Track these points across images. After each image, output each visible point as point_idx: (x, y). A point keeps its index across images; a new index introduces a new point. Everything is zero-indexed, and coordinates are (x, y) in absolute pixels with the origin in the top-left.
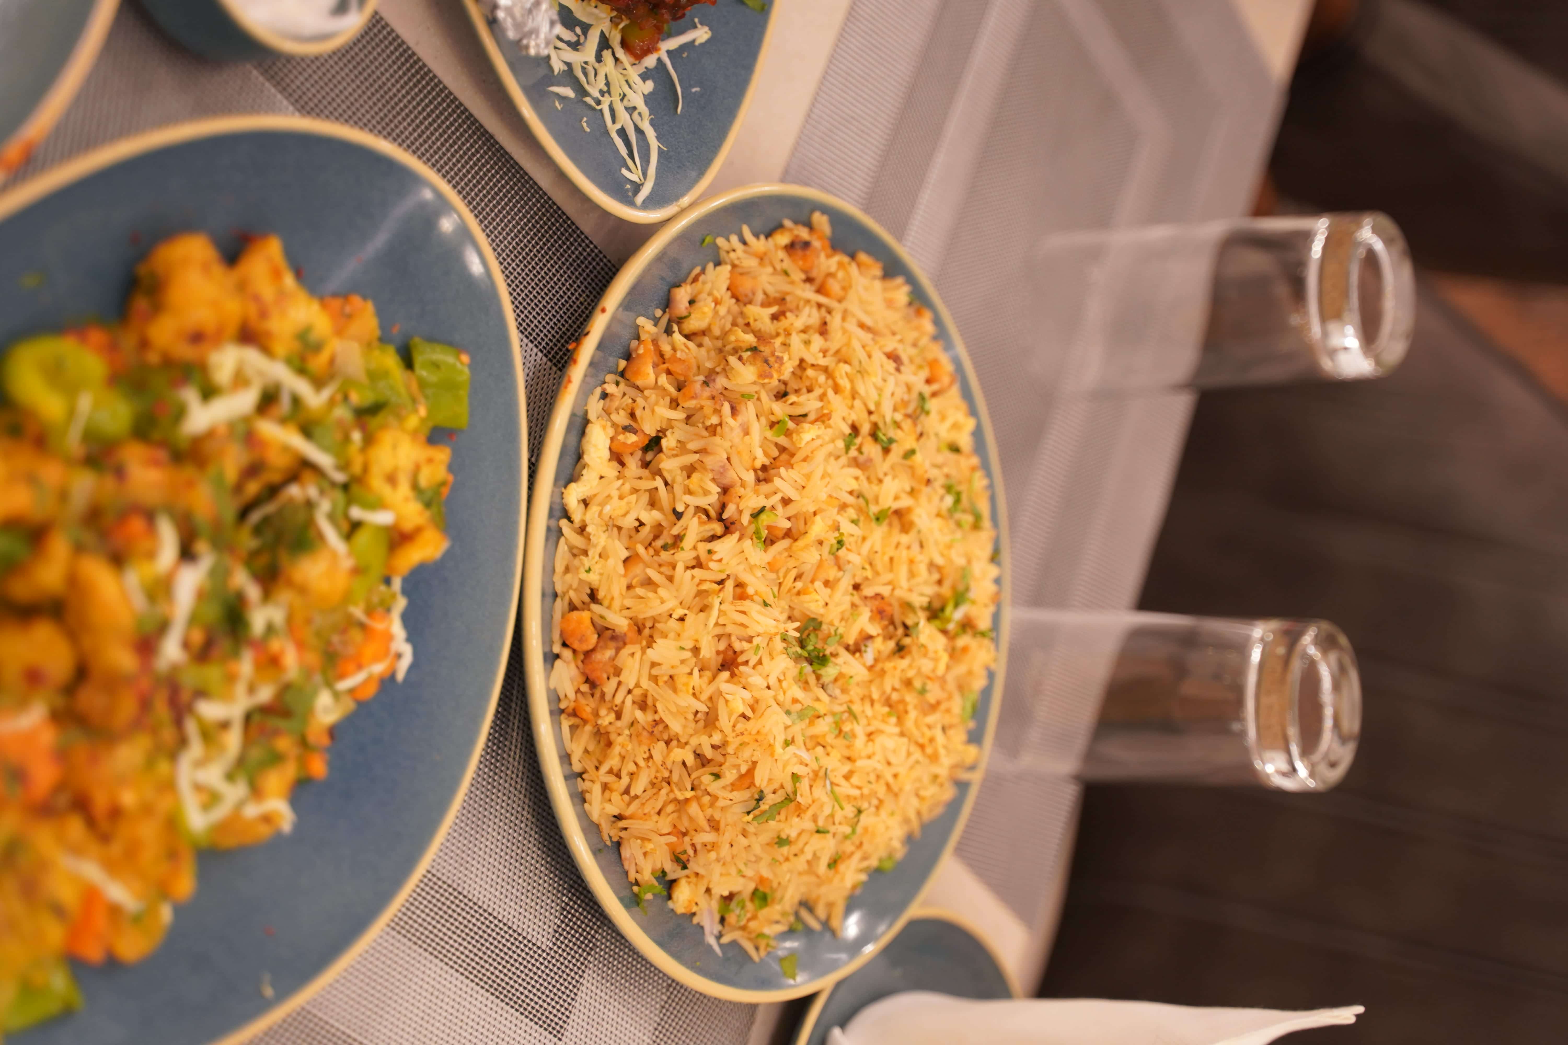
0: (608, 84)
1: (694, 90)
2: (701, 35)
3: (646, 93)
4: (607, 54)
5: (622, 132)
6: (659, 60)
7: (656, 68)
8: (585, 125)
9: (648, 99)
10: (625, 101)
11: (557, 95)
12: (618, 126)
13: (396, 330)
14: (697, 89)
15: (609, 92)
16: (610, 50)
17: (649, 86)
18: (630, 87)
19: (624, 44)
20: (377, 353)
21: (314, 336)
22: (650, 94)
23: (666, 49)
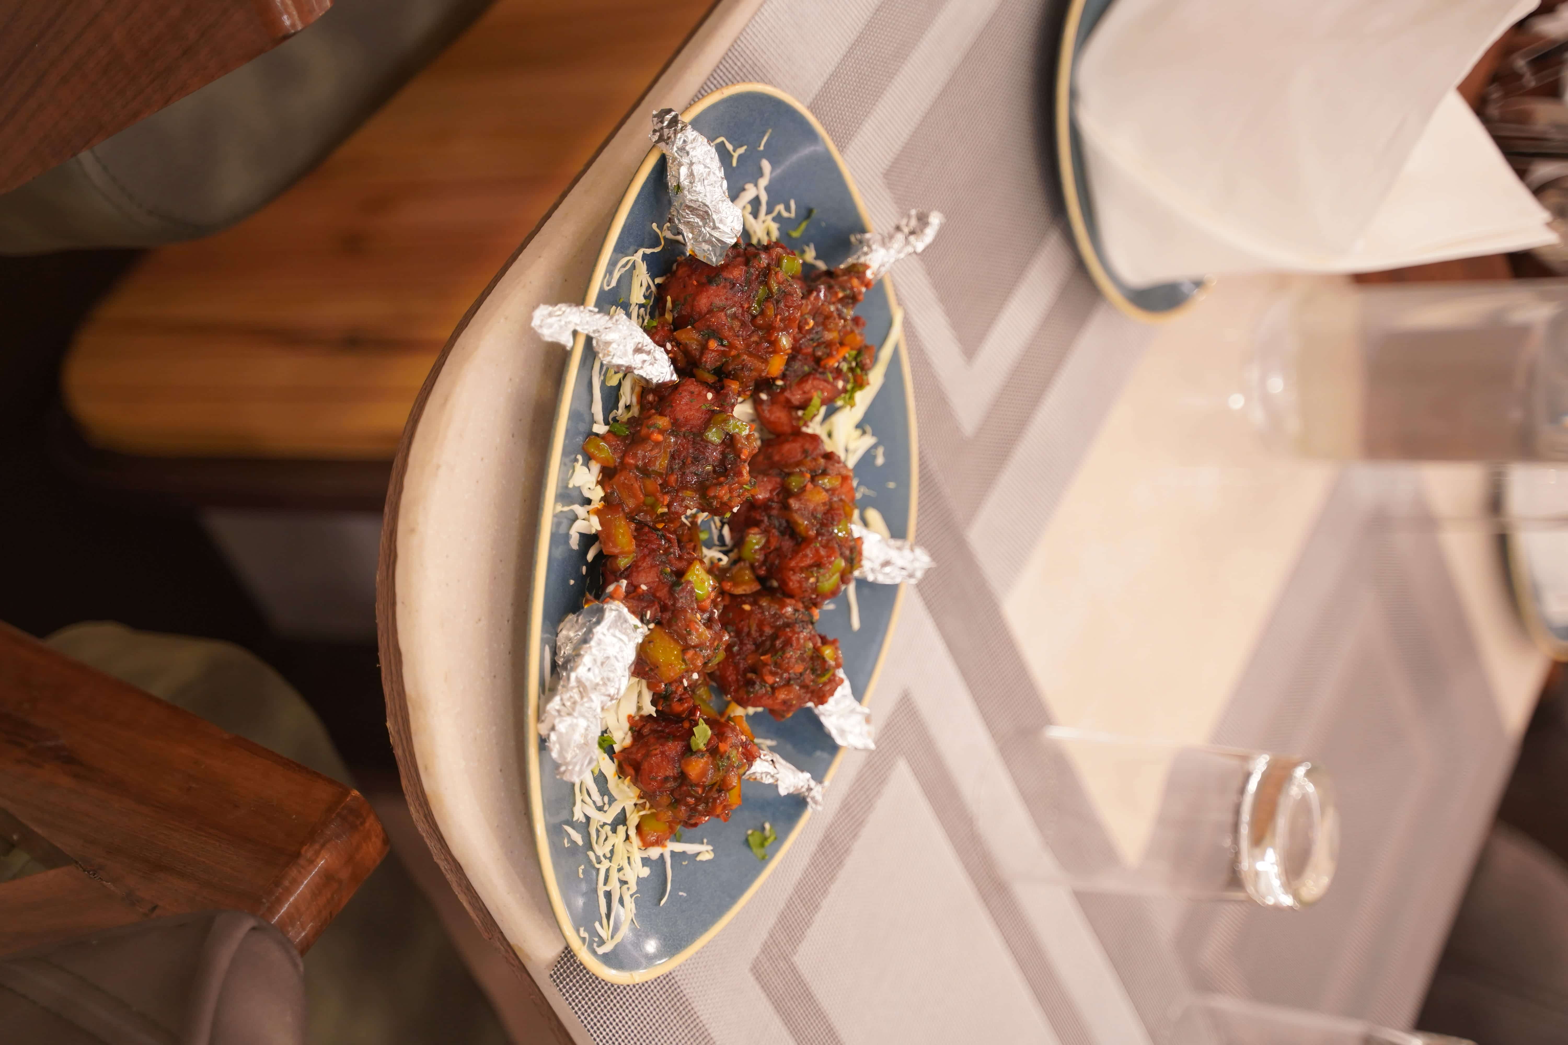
0: (612, 852)
1: (681, 893)
2: (705, 852)
3: (641, 876)
4: (621, 829)
5: (608, 895)
6: (662, 855)
7: (656, 861)
8: (581, 871)
9: (640, 881)
10: (621, 873)
11: (569, 835)
12: (607, 888)
14: (685, 895)
15: (610, 859)
16: (625, 827)
17: (645, 872)
18: (629, 863)
19: (638, 828)
22: (643, 878)
23: (672, 849)
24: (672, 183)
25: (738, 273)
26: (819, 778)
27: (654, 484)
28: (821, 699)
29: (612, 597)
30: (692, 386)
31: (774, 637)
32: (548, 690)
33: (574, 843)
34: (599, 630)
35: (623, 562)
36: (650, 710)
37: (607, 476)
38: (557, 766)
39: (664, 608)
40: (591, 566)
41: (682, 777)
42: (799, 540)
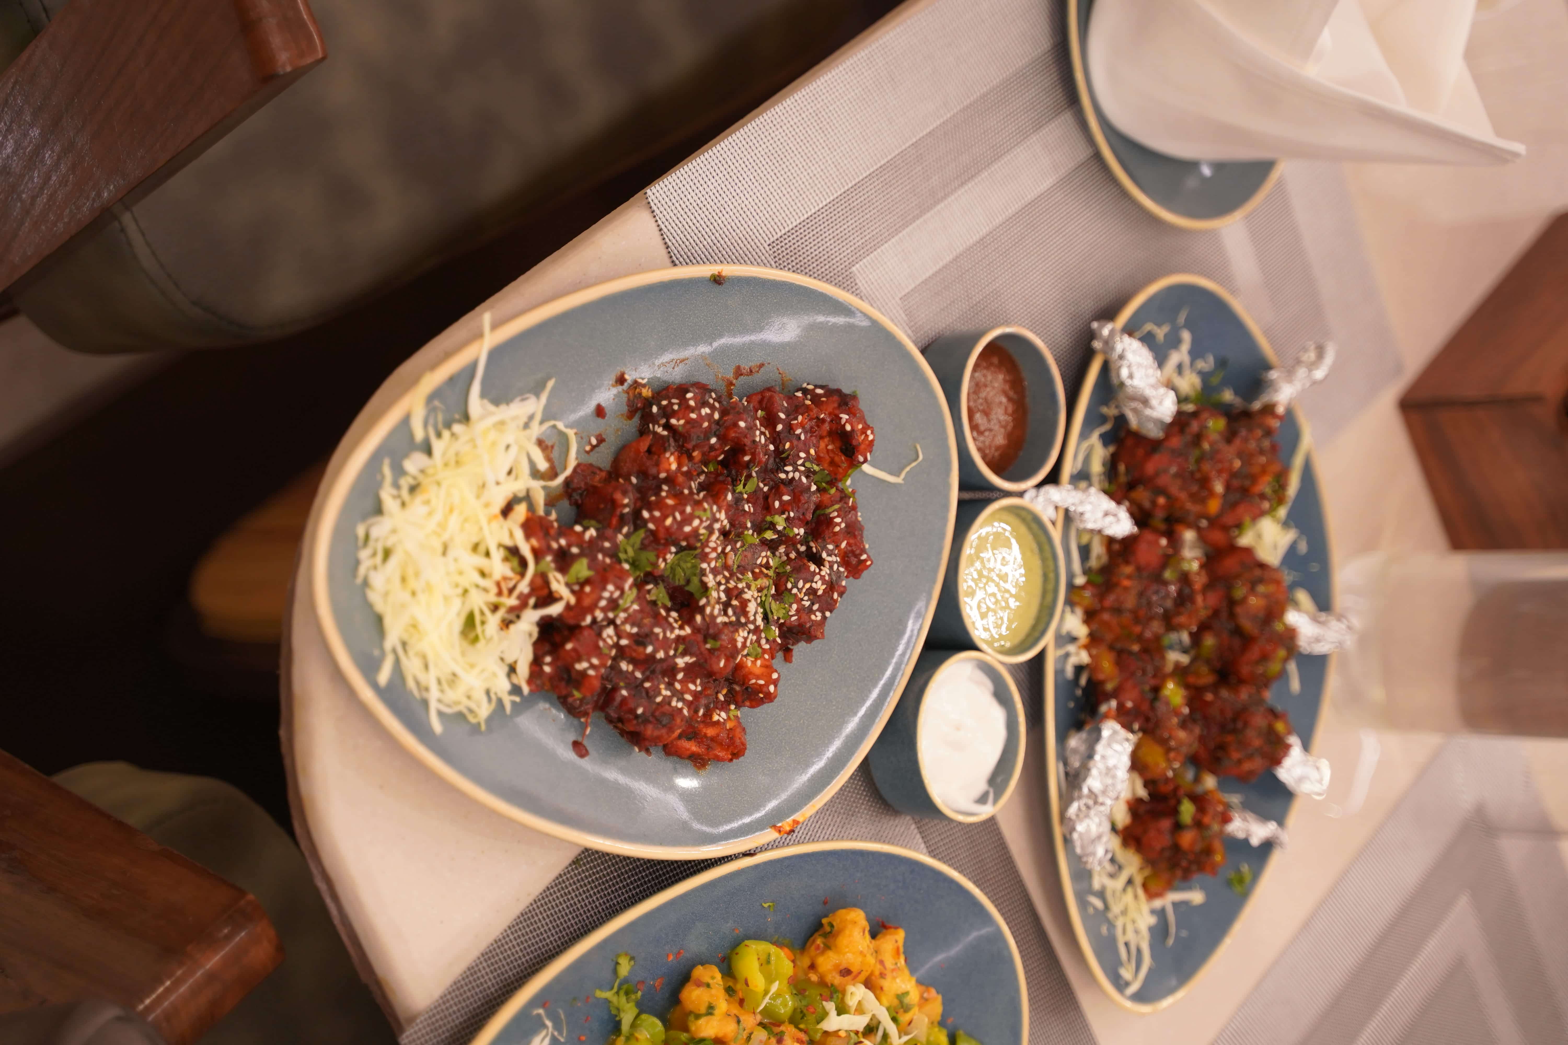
0: (1126, 909)
1: (1182, 933)
2: (1196, 897)
3: (1150, 924)
4: (1130, 890)
5: (1127, 944)
6: (1164, 905)
7: (1161, 910)
8: (1104, 932)
9: (1151, 929)
10: (1135, 924)
11: (1092, 904)
12: (1125, 939)
13: (950, 1021)
15: (1125, 915)
16: (1133, 889)
17: (1153, 921)
18: (1140, 916)
19: (1145, 886)
20: (936, 1029)
21: (907, 1000)
22: (1152, 926)
23: (1171, 899)
24: (1115, 381)
25: (1176, 442)
26: (1281, 823)
27: (1127, 617)
28: (1277, 762)
29: (1106, 716)
30: (1149, 536)
31: (1234, 720)
32: (1066, 800)
33: (1095, 908)
34: (1100, 748)
35: (1109, 686)
36: (1142, 793)
37: (1089, 617)
38: (1079, 858)
39: (1147, 719)
40: (1085, 690)
41: (1176, 848)
42: (1246, 640)
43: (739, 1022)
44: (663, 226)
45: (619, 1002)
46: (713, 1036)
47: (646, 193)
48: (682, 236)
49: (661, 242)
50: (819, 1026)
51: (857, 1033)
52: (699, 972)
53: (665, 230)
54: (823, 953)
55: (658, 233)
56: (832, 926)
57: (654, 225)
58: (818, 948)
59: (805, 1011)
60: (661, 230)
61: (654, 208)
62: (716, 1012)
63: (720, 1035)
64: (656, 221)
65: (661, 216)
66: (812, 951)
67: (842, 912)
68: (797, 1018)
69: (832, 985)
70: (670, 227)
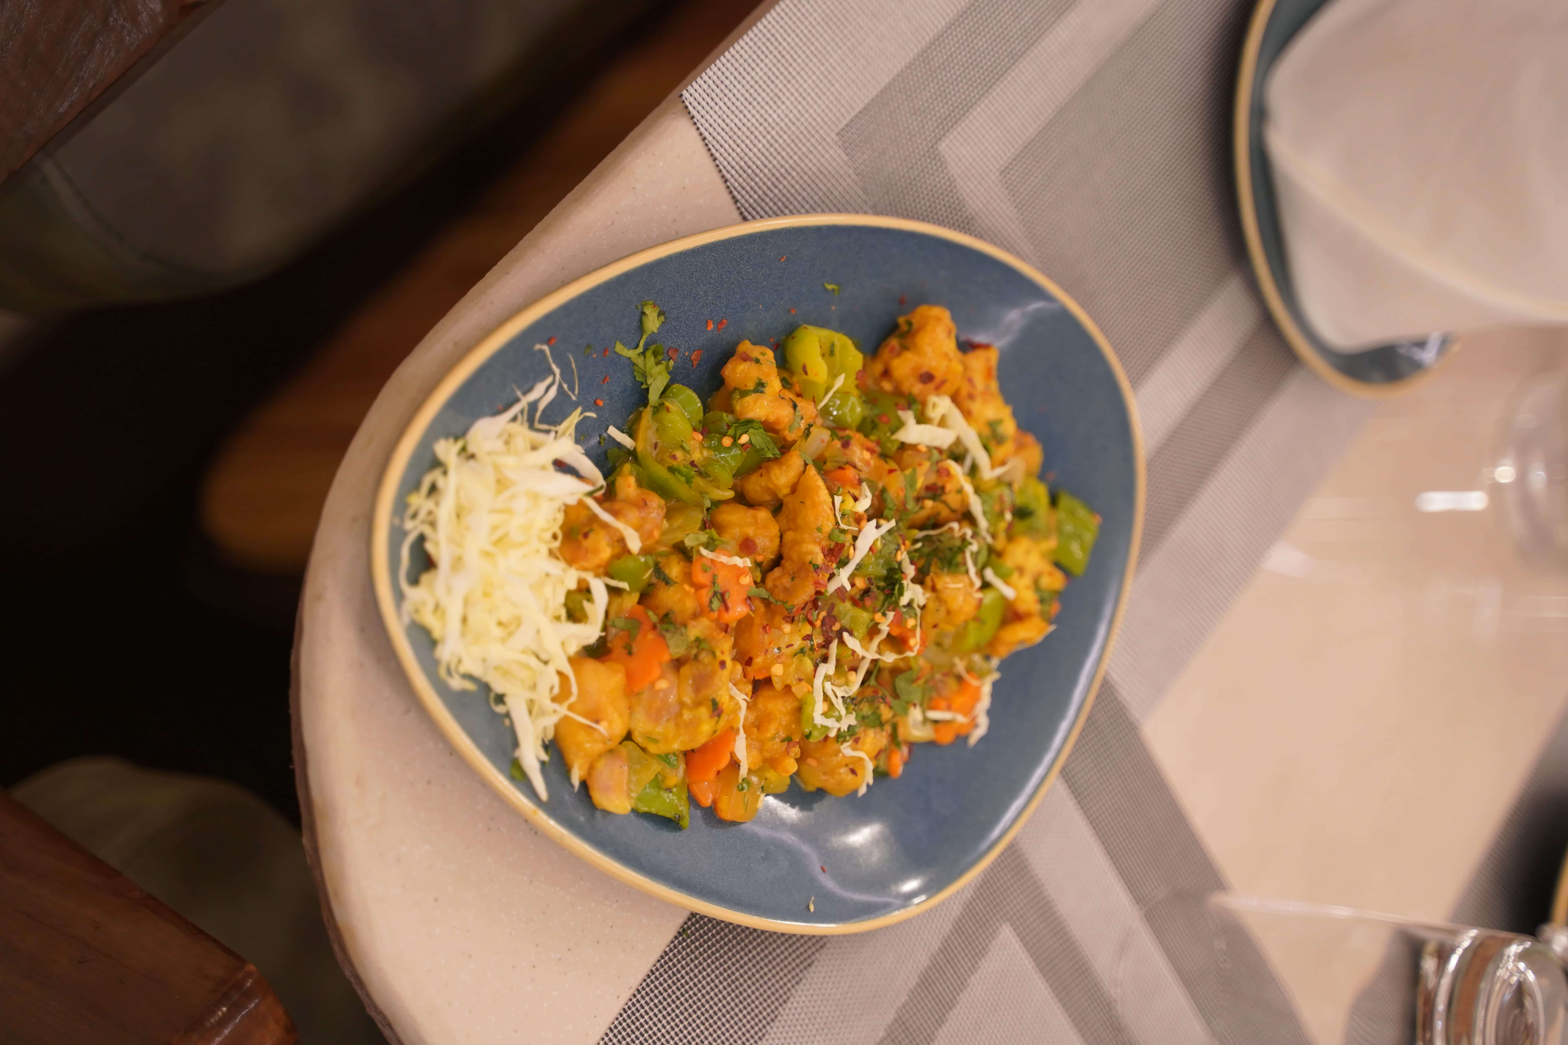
13: (1051, 477)
20: (1035, 481)
21: (1001, 432)
43: (795, 407)
44: (706, 134)
45: (645, 365)
46: (763, 419)
47: (681, 95)
48: (731, 142)
49: (706, 154)
50: (894, 437)
51: (940, 451)
52: (745, 346)
53: (709, 138)
54: (899, 355)
55: (701, 144)
56: (909, 323)
57: (695, 134)
58: (892, 350)
59: (877, 420)
60: (704, 139)
61: (694, 112)
62: (766, 390)
63: (772, 418)
64: (698, 129)
65: (703, 121)
66: (885, 353)
67: (923, 310)
68: (866, 427)
69: (910, 394)
70: (715, 134)
